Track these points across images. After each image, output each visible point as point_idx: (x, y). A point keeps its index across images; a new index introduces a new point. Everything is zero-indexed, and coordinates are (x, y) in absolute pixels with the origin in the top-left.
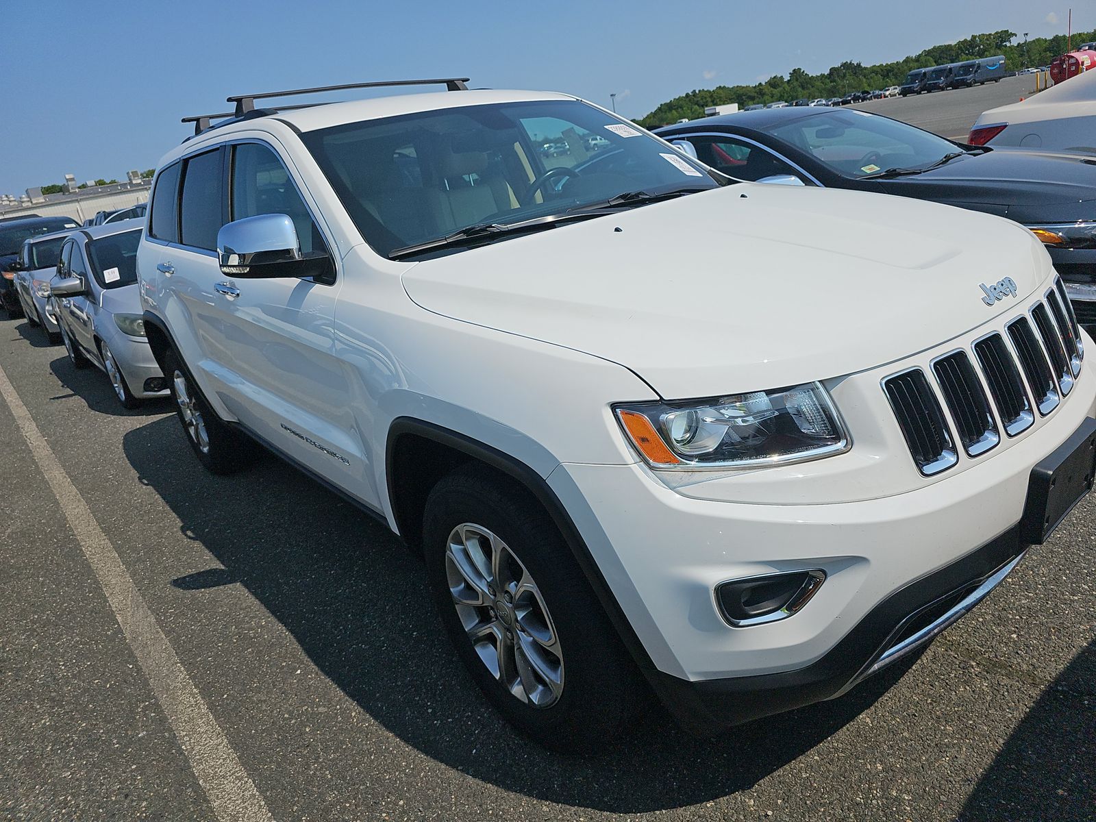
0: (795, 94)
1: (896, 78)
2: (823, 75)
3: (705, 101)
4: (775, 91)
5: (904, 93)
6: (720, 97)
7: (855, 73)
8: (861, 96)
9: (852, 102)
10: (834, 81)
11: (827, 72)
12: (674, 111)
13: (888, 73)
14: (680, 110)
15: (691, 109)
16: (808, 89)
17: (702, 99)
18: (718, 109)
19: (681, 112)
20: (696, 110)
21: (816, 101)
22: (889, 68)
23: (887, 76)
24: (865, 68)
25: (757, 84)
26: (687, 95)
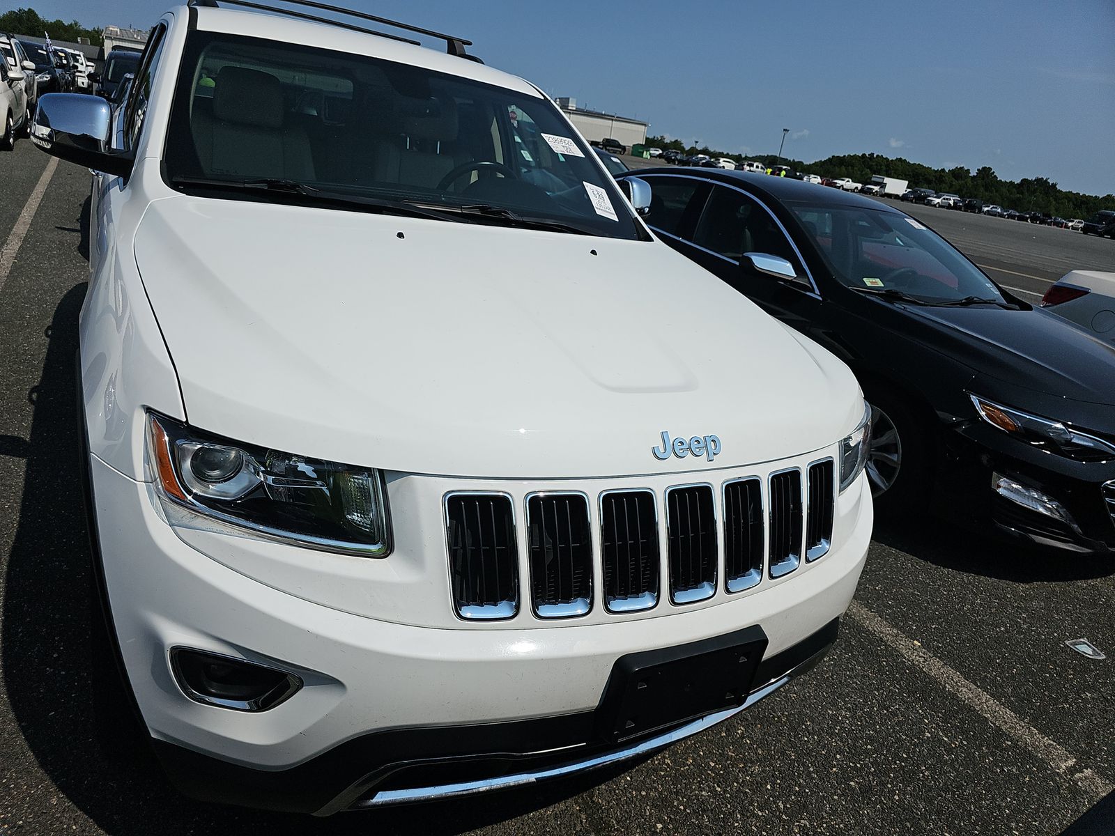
0: (975, 193)
1: (1088, 212)
2: (1012, 183)
3: (879, 167)
4: (955, 182)
5: (1086, 230)
6: (896, 170)
7: (1047, 193)
8: (1042, 217)
9: (1029, 220)
10: (1022, 193)
11: (1017, 181)
12: (843, 167)
13: (1080, 205)
14: (850, 167)
15: (862, 171)
16: (992, 192)
17: (877, 165)
18: (887, 180)
19: (851, 170)
20: (866, 174)
21: (991, 206)
22: (1085, 199)
23: (1080, 208)
24: (1060, 191)
25: (940, 169)
26: (864, 155)
